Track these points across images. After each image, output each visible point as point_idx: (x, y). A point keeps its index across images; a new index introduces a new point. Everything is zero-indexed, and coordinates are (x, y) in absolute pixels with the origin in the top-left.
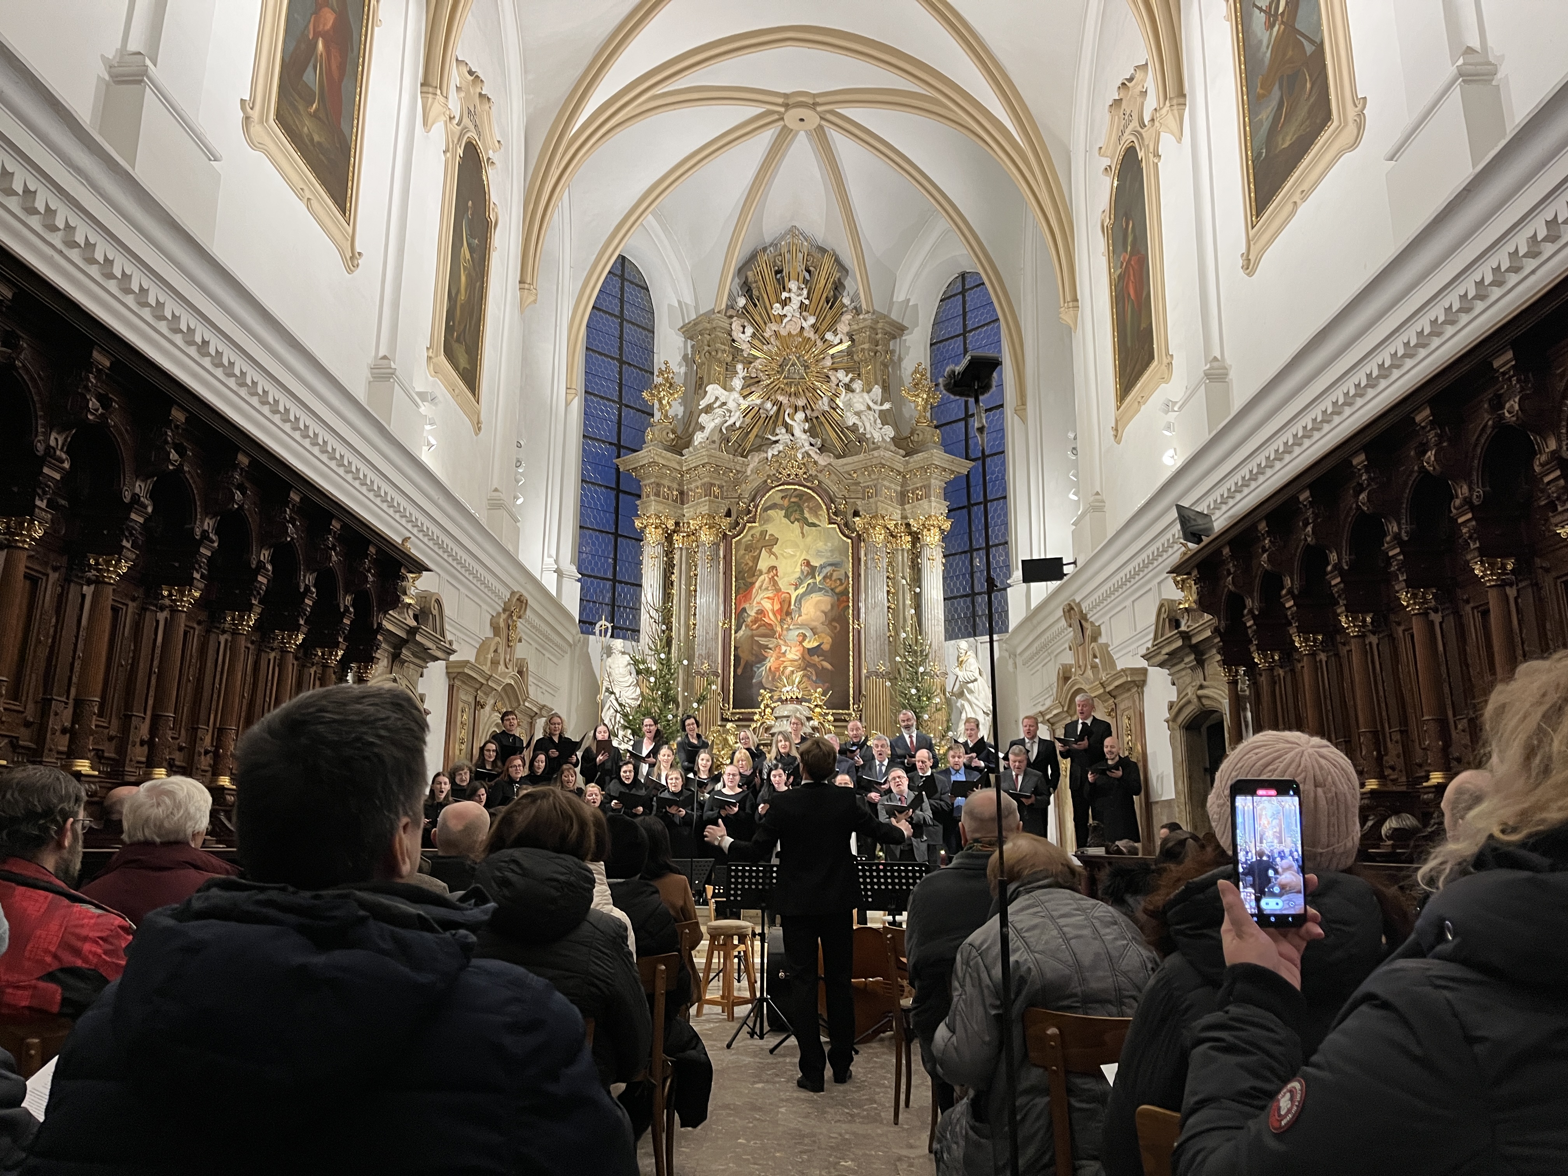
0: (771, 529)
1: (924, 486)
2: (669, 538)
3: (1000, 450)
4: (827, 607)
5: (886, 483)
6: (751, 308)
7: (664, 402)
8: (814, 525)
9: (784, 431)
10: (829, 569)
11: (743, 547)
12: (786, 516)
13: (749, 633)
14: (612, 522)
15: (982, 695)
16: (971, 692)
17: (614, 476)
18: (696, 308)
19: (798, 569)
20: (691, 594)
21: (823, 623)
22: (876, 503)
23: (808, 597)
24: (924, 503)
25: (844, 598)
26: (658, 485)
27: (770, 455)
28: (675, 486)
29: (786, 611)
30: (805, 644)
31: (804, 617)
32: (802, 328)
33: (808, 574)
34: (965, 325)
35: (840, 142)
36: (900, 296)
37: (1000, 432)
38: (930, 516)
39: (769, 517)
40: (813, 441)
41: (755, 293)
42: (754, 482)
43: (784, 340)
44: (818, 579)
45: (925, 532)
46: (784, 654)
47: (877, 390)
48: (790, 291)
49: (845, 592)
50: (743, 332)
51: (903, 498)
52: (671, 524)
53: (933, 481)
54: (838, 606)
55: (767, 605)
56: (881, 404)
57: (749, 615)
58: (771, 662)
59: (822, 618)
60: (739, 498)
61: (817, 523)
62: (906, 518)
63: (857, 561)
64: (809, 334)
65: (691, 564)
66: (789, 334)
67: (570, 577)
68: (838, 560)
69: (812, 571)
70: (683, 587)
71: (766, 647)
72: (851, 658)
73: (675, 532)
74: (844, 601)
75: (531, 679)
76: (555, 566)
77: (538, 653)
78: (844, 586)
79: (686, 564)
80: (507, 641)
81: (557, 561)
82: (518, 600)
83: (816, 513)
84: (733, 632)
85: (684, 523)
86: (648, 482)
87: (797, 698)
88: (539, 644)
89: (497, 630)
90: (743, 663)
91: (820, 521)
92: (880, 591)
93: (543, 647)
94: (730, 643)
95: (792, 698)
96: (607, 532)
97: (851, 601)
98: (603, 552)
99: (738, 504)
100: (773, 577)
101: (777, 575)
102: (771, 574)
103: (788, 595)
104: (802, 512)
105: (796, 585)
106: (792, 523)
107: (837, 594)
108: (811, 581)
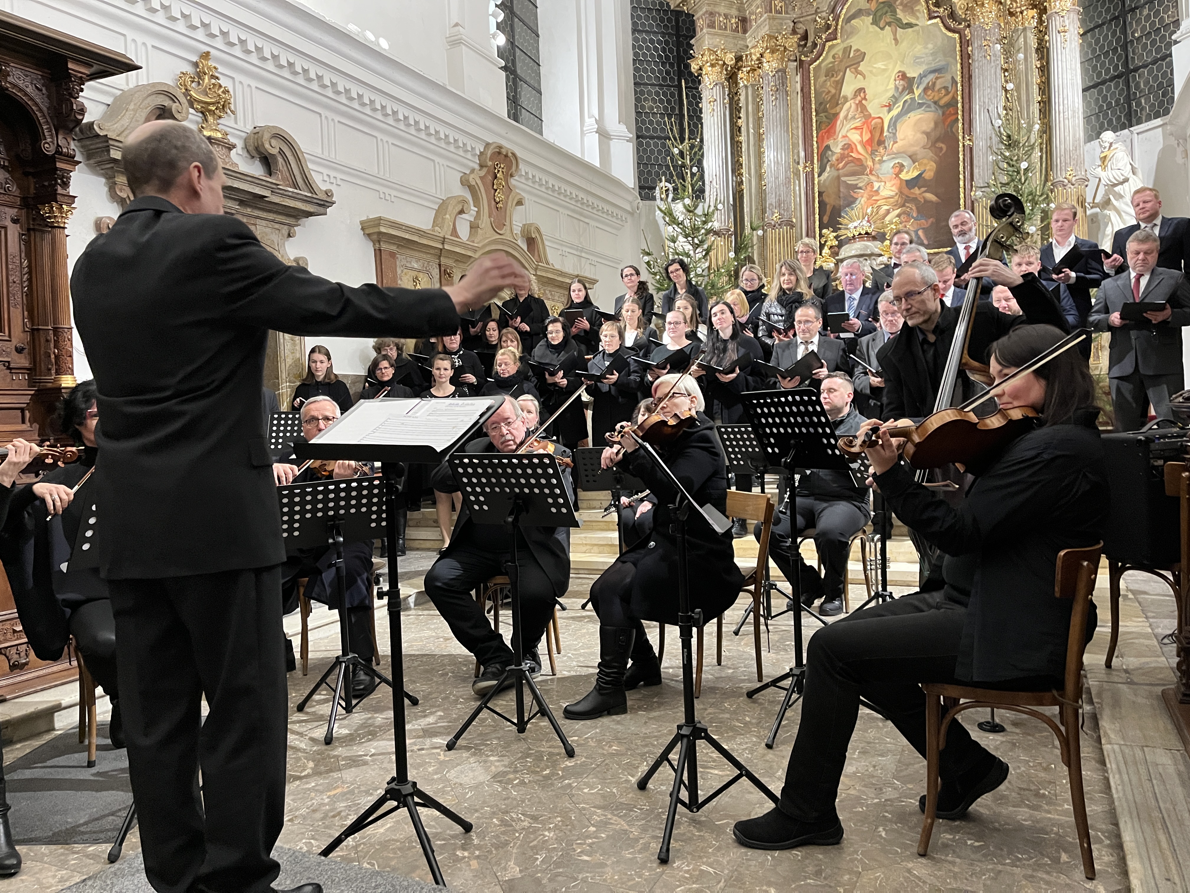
0: (856, 43)
2: (732, 77)
4: (928, 126)
8: (910, 25)
10: (931, 77)
12: (875, 22)
13: (835, 173)
19: (892, 86)
20: (759, 138)
21: (924, 147)
25: (951, 110)
26: (711, 14)
28: (734, 12)
29: (877, 141)
30: (903, 175)
31: (900, 143)
33: (903, 90)
39: (854, 28)
44: (917, 92)
46: (877, 192)
49: (953, 103)
52: (730, 59)
54: (944, 122)
55: (855, 137)
57: (833, 153)
58: (862, 203)
59: (924, 139)
60: (816, 13)
61: (913, 21)
63: (966, 58)
65: (758, 102)
67: (619, 138)
68: (943, 63)
70: (752, 131)
71: (856, 187)
72: (961, 183)
73: (739, 69)
74: (951, 115)
75: (564, 249)
76: (596, 126)
77: (575, 221)
78: (951, 95)
79: (753, 104)
80: (493, 203)
81: (600, 121)
82: (499, 153)
83: (912, 9)
84: (816, 175)
85: (747, 56)
86: (701, 13)
87: (867, 233)
88: (573, 211)
89: (472, 189)
90: (829, 209)
91: (918, 18)
92: (991, 87)
93: (581, 214)
94: (813, 189)
95: (860, 234)
96: (668, 86)
97: (960, 112)
98: (666, 109)
99: (816, 21)
100: (860, 102)
101: (865, 99)
102: (859, 98)
103: (879, 120)
104: (894, 12)
105: (890, 105)
106: (882, 29)
107: (941, 107)
108: (908, 97)
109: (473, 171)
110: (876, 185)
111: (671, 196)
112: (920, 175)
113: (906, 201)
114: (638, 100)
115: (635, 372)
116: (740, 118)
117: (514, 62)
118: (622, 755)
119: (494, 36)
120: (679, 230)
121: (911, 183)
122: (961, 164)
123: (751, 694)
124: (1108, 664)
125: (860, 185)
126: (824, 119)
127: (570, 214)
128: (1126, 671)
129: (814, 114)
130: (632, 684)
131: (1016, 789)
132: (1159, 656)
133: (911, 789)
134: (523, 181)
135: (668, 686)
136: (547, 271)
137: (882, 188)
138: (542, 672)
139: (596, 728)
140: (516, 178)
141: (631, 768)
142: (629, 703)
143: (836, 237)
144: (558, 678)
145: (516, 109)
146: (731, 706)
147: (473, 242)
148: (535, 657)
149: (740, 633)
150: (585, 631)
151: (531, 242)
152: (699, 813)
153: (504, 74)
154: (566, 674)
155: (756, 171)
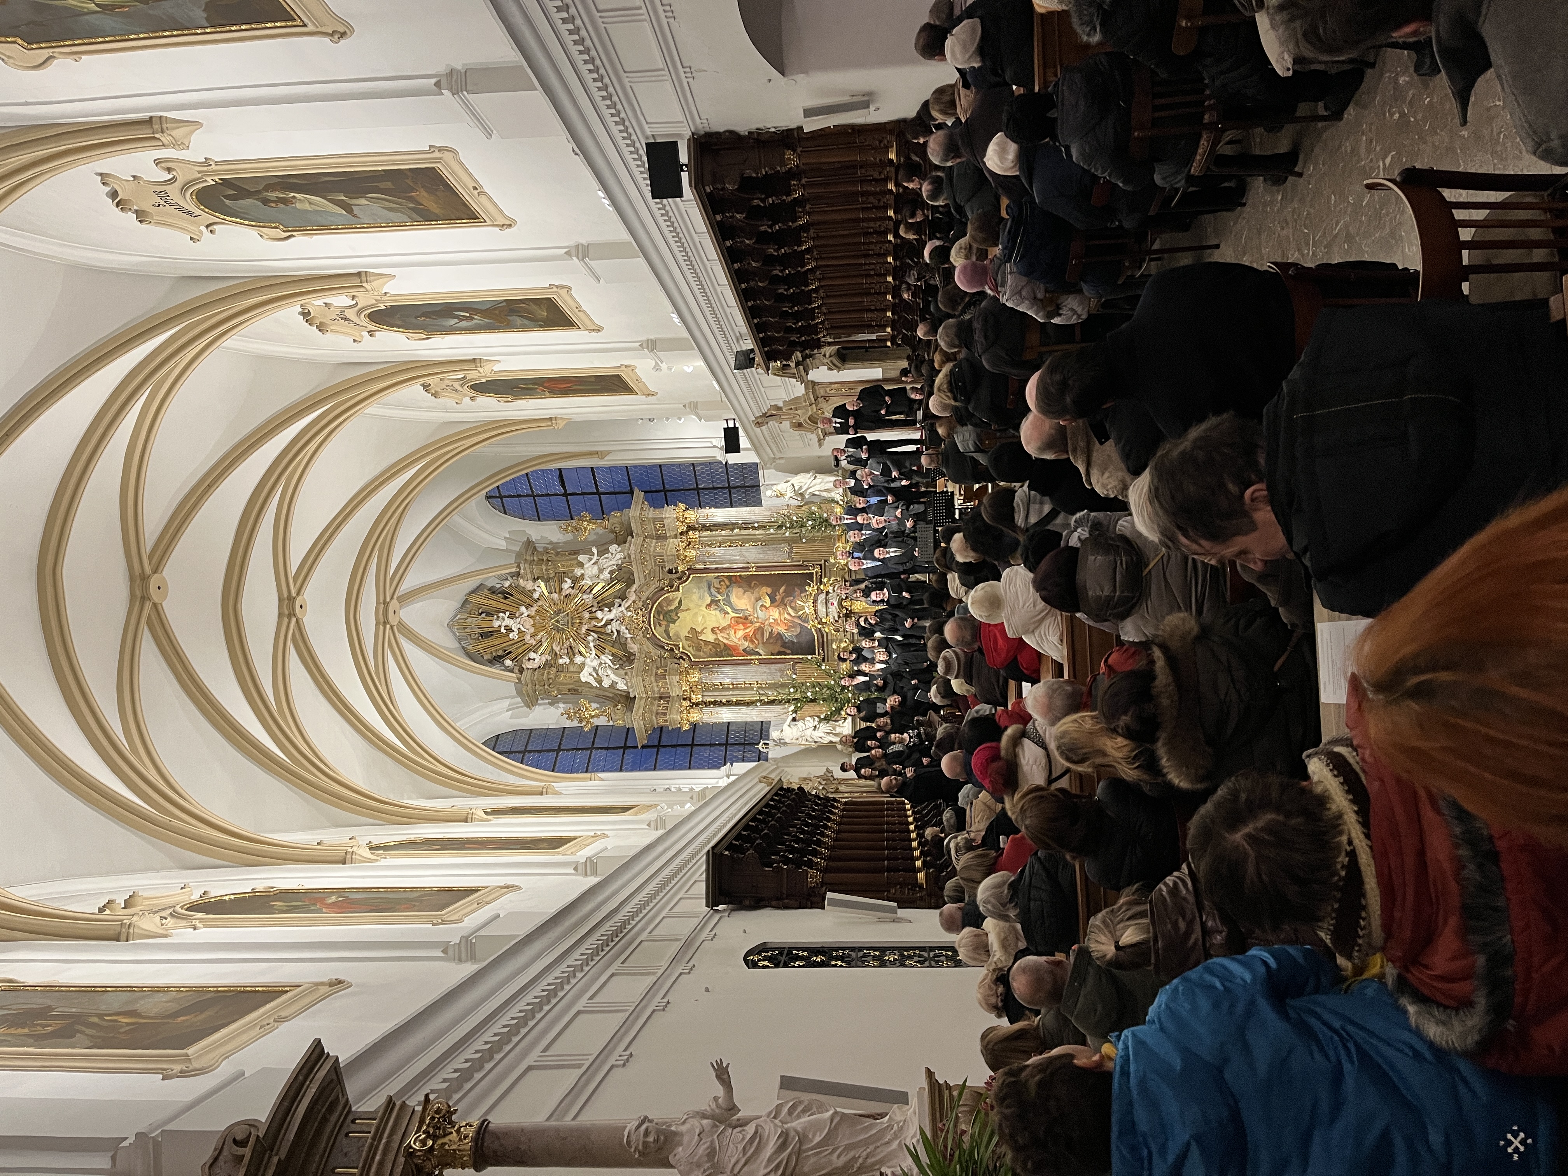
0: (684, 633)
1: (654, 522)
2: (696, 704)
3: (625, 470)
4: (740, 591)
5: (652, 549)
6: (512, 656)
7: (593, 713)
9: (609, 627)
10: (712, 590)
11: (698, 653)
12: (674, 622)
13: (761, 645)
14: (683, 749)
15: (803, 480)
16: (801, 488)
17: (649, 750)
18: (512, 697)
19: (713, 612)
21: (752, 593)
22: (668, 556)
23: (734, 604)
24: (666, 522)
25: (733, 579)
26: (657, 714)
27: (629, 636)
28: (656, 702)
29: (745, 620)
30: (768, 605)
31: (748, 607)
32: (529, 616)
33: (716, 605)
34: (528, 496)
35: (407, 585)
36: (503, 544)
37: (611, 469)
38: (675, 518)
39: (674, 635)
40: (617, 605)
41: (500, 653)
42: (648, 647)
43: (538, 629)
44: (720, 597)
45: (687, 521)
46: (775, 620)
47: (582, 558)
48: (500, 626)
49: (729, 577)
50: (534, 660)
51: (662, 538)
52: (686, 704)
53: (650, 516)
54: (740, 582)
55: (740, 634)
56: (593, 554)
57: (748, 646)
58: (782, 629)
59: (748, 593)
61: (678, 600)
62: (676, 535)
63: (706, 570)
64: (533, 610)
65: (713, 688)
66: (533, 625)
68: (705, 584)
69: (714, 602)
70: (730, 693)
71: (771, 633)
72: (776, 572)
74: (736, 579)
78: (725, 579)
79: (714, 691)
83: (671, 601)
84: (761, 657)
86: (655, 722)
90: (783, 649)
91: (677, 598)
94: (768, 659)
97: (736, 574)
100: (720, 631)
101: (718, 628)
102: (717, 631)
103: (733, 619)
105: (725, 613)
106: (679, 618)
108: (722, 603)
110: (771, 621)
112: (768, 596)
113: (783, 603)
116: (721, 700)
121: (773, 601)
122: (766, 573)
125: (770, 630)
126: (726, 652)
129: (722, 658)
137: (773, 617)
155: (757, 690)
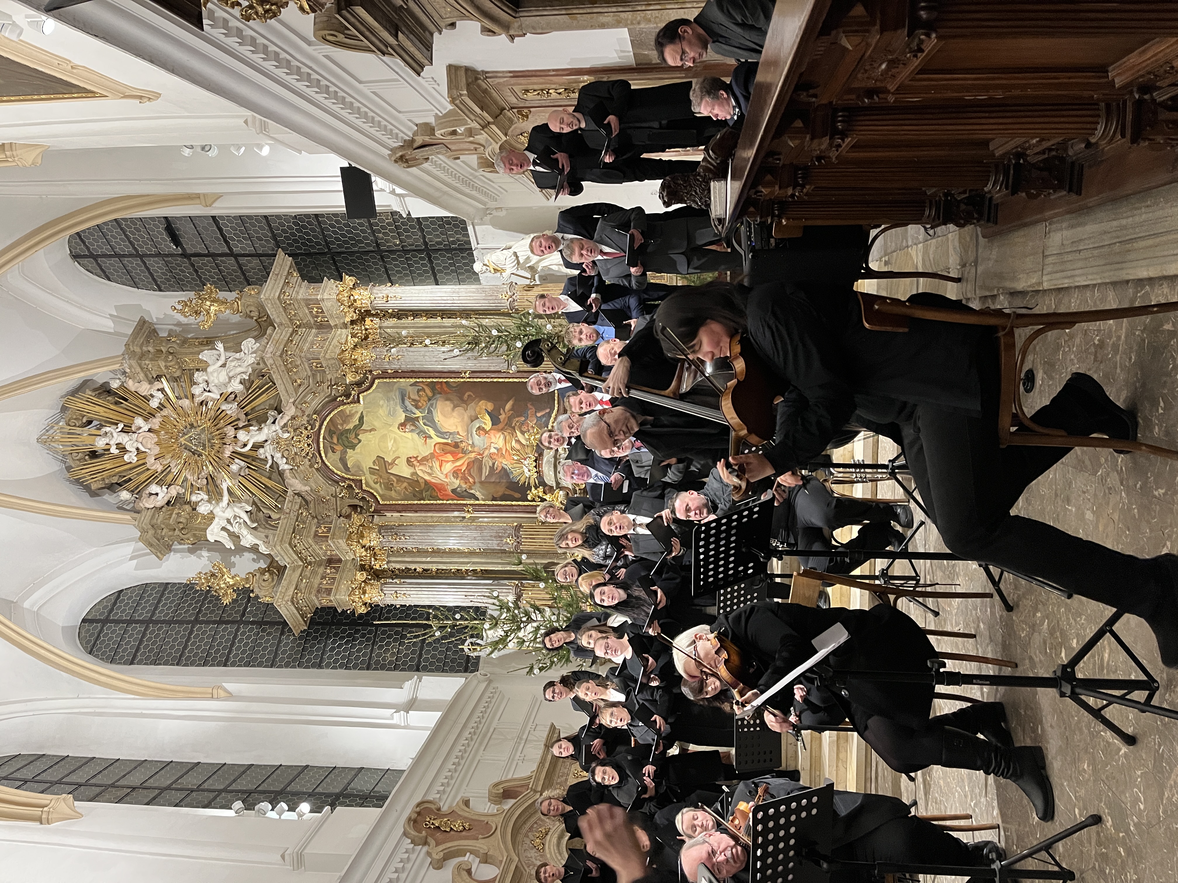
0: (368, 463)
1: (307, 305)
2: (377, 575)
4: (448, 406)
5: (306, 347)
6: (131, 485)
8: (361, 418)
9: (261, 451)
10: (407, 402)
11: (388, 493)
12: (353, 447)
13: (478, 485)
18: (134, 542)
19: (409, 435)
20: (437, 552)
21: (466, 410)
22: (327, 360)
23: (439, 425)
24: (326, 306)
25: (438, 387)
26: (318, 591)
27: (287, 467)
28: (321, 570)
29: (454, 448)
30: (488, 427)
31: (460, 429)
32: (150, 430)
33: (415, 426)
34: (131, 256)
36: (106, 325)
38: (338, 300)
39: (355, 465)
40: (270, 420)
41: (115, 480)
42: (318, 481)
43: (165, 450)
44: (418, 414)
45: (358, 304)
46: (499, 450)
47: (206, 355)
48: (108, 445)
49: (432, 385)
50: (157, 494)
51: (324, 327)
52: (362, 576)
53: (300, 297)
54: (446, 393)
55: (448, 467)
56: (219, 351)
57: (459, 486)
58: (507, 463)
59: (460, 410)
60: (336, 497)
61: (358, 415)
62: (344, 324)
63: (397, 374)
64: (155, 423)
66: (158, 444)
67: (416, 689)
68: (397, 393)
69: (410, 421)
70: (429, 559)
71: (492, 468)
72: (501, 380)
73: (372, 568)
74: (442, 388)
75: (517, 757)
76: (402, 712)
77: (491, 743)
78: (425, 387)
79: (405, 556)
80: (464, 833)
81: (398, 708)
82: (415, 821)
83: (348, 416)
84: (477, 502)
85: (361, 560)
86: (316, 602)
87: (535, 461)
88: (481, 744)
89: (448, 856)
90: (509, 492)
91: (357, 412)
92: (424, 356)
93: (485, 736)
94: (489, 505)
95: (536, 467)
96: (375, 636)
97: (441, 380)
98: (395, 640)
99: (342, 497)
100: (418, 462)
101: (416, 458)
102: (415, 463)
103: (437, 446)
104: (348, 431)
105: (426, 437)
106: (360, 441)
107: (434, 395)
108: (421, 422)
109: (429, 854)
110: (493, 450)
111: (479, 641)
112: (489, 414)
113: (510, 426)
114: (383, 667)
115: (652, 695)
116: (415, 569)
117: (328, 795)
118: (1094, 760)
119: (300, 815)
120: (512, 636)
121: (495, 421)
122: (484, 380)
123: (1009, 608)
124: (958, 280)
125: (491, 464)
126: (428, 493)
127: (483, 748)
128: (964, 266)
129: (422, 502)
130: (1006, 736)
131: (1096, 364)
132: (948, 238)
133: (1106, 460)
134: (445, 797)
135: (1004, 695)
136: (539, 780)
137: (496, 446)
138: (996, 840)
139: (1063, 785)
140: (441, 804)
141: (1109, 750)
142: (1029, 743)
143: (536, 487)
144: (1003, 822)
145: (374, 797)
146: (1023, 630)
147: (501, 861)
148: (979, 847)
149: (937, 610)
150: (941, 782)
151: (507, 794)
152: (1159, 680)
153: (338, 808)
154: (996, 812)
155: (466, 557)
